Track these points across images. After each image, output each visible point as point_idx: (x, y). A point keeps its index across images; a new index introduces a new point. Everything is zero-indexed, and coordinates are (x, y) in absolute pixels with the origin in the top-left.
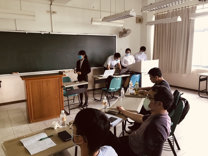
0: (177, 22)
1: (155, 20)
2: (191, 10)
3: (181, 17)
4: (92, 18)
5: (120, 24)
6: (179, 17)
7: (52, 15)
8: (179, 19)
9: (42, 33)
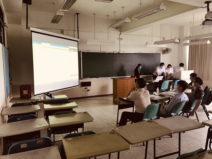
0: (207, 44)
3: (210, 41)
4: (147, 42)
6: (208, 41)
7: (120, 40)
8: (209, 42)
9: (115, 53)
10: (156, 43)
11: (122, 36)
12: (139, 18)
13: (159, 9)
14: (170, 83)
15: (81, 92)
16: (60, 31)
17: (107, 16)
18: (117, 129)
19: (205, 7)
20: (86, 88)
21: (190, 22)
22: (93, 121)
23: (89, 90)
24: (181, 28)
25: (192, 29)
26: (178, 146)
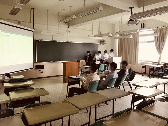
0: (130, 38)
1: (119, 36)
4: (88, 35)
6: (131, 36)
7: (68, 32)
9: (64, 42)
10: (95, 36)
11: (69, 29)
12: (83, 15)
13: (98, 10)
14: (105, 66)
15: (36, 73)
16: (18, 22)
17: (58, 12)
18: (68, 99)
19: (130, 11)
20: (39, 71)
21: (119, 22)
22: (48, 95)
23: (42, 72)
24: (113, 26)
25: (121, 26)
26: (112, 111)
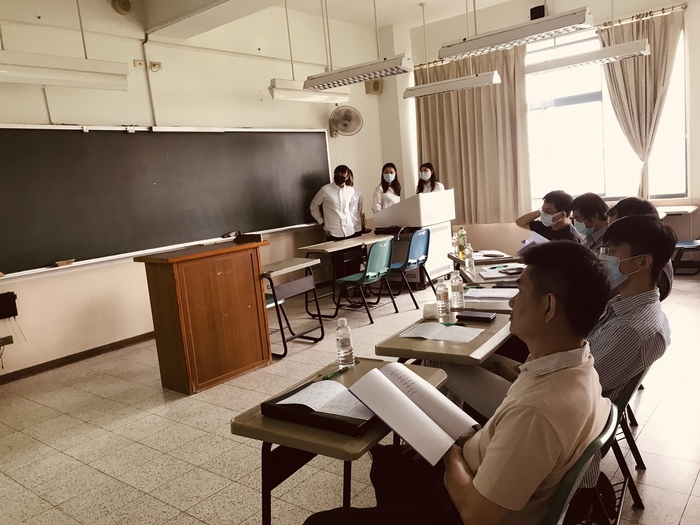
1: (417, 84)
2: (512, 54)
4: (273, 81)
5: (342, 97)
6: (495, 73)
7: (150, 72)
8: (497, 78)
9: (131, 130)
10: (313, 84)
11: (154, 52)
21: (421, 5)
23: (10, 340)
